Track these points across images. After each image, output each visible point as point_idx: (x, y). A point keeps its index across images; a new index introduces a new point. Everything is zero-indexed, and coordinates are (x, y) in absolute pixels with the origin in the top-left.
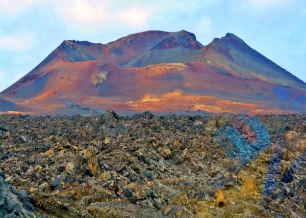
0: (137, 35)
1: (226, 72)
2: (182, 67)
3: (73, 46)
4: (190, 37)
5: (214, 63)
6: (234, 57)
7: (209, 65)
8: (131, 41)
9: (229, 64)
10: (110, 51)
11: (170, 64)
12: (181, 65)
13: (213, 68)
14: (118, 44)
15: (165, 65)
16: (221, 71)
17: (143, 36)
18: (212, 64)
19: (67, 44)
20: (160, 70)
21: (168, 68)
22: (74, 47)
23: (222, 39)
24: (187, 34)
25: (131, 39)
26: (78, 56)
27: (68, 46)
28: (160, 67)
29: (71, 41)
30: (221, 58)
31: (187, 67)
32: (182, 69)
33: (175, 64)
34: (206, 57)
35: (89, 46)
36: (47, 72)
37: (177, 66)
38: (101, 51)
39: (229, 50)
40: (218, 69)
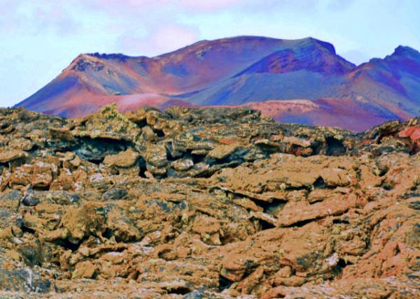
0: (216, 44)
1: (390, 114)
2: (308, 107)
3: (97, 63)
4: (324, 49)
5: (368, 99)
6: (409, 90)
7: (360, 104)
8: (204, 54)
9: (398, 101)
10: (165, 70)
11: (286, 101)
12: (308, 104)
13: (367, 107)
14: (180, 58)
15: (278, 103)
16: (381, 112)
17: (229, 45)
18: (365, 101)
19: (88, 61)
20: (270, 110)
21: (283, 107)
22: (99, 65)
23: (385, 59)
24: (318, 45)
25: (205, 50)
26: (107, 79)
27: (88, 64)
28: (269, 106)
29: (92, 55)
30: (382, 92)
31: (318, 106)
32: (308, 109)
33: (295, 101)
34: (353, 89)
35: (124, 61)
36: (64, 109)
37: (301, 104)
38: (147, 71)
39: (398, 78)
40: (377, 109)
